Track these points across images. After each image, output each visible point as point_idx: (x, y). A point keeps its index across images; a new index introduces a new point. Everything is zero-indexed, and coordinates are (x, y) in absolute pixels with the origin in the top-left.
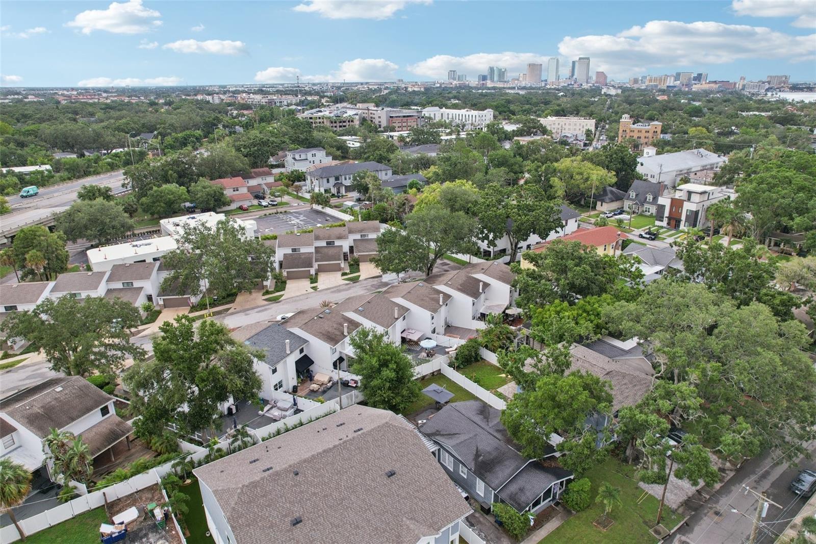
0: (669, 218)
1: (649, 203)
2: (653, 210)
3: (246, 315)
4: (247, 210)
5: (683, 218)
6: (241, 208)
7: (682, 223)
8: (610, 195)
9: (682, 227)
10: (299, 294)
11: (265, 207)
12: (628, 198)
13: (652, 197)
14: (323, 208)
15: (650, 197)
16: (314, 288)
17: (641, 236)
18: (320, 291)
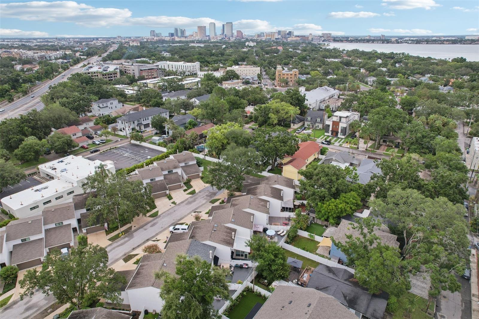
0: (332, 131)
1: (318, 123)
2: (321, 126)
3: (146, 230)
4: (87, 148)
5: (340, 131)
6: (83, 147)
7: (339, 134)
8: (297, 120)
9: (339, 136)
10: (167, 209)
11: (98, 145)
12: (307, 121)
13: (319, 119)
14: (140, 143)
15: (319, 120)
16: (174, 203)
17: (323, 143)
18: (179, 204)
